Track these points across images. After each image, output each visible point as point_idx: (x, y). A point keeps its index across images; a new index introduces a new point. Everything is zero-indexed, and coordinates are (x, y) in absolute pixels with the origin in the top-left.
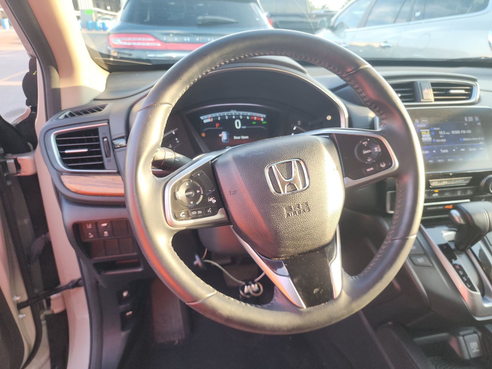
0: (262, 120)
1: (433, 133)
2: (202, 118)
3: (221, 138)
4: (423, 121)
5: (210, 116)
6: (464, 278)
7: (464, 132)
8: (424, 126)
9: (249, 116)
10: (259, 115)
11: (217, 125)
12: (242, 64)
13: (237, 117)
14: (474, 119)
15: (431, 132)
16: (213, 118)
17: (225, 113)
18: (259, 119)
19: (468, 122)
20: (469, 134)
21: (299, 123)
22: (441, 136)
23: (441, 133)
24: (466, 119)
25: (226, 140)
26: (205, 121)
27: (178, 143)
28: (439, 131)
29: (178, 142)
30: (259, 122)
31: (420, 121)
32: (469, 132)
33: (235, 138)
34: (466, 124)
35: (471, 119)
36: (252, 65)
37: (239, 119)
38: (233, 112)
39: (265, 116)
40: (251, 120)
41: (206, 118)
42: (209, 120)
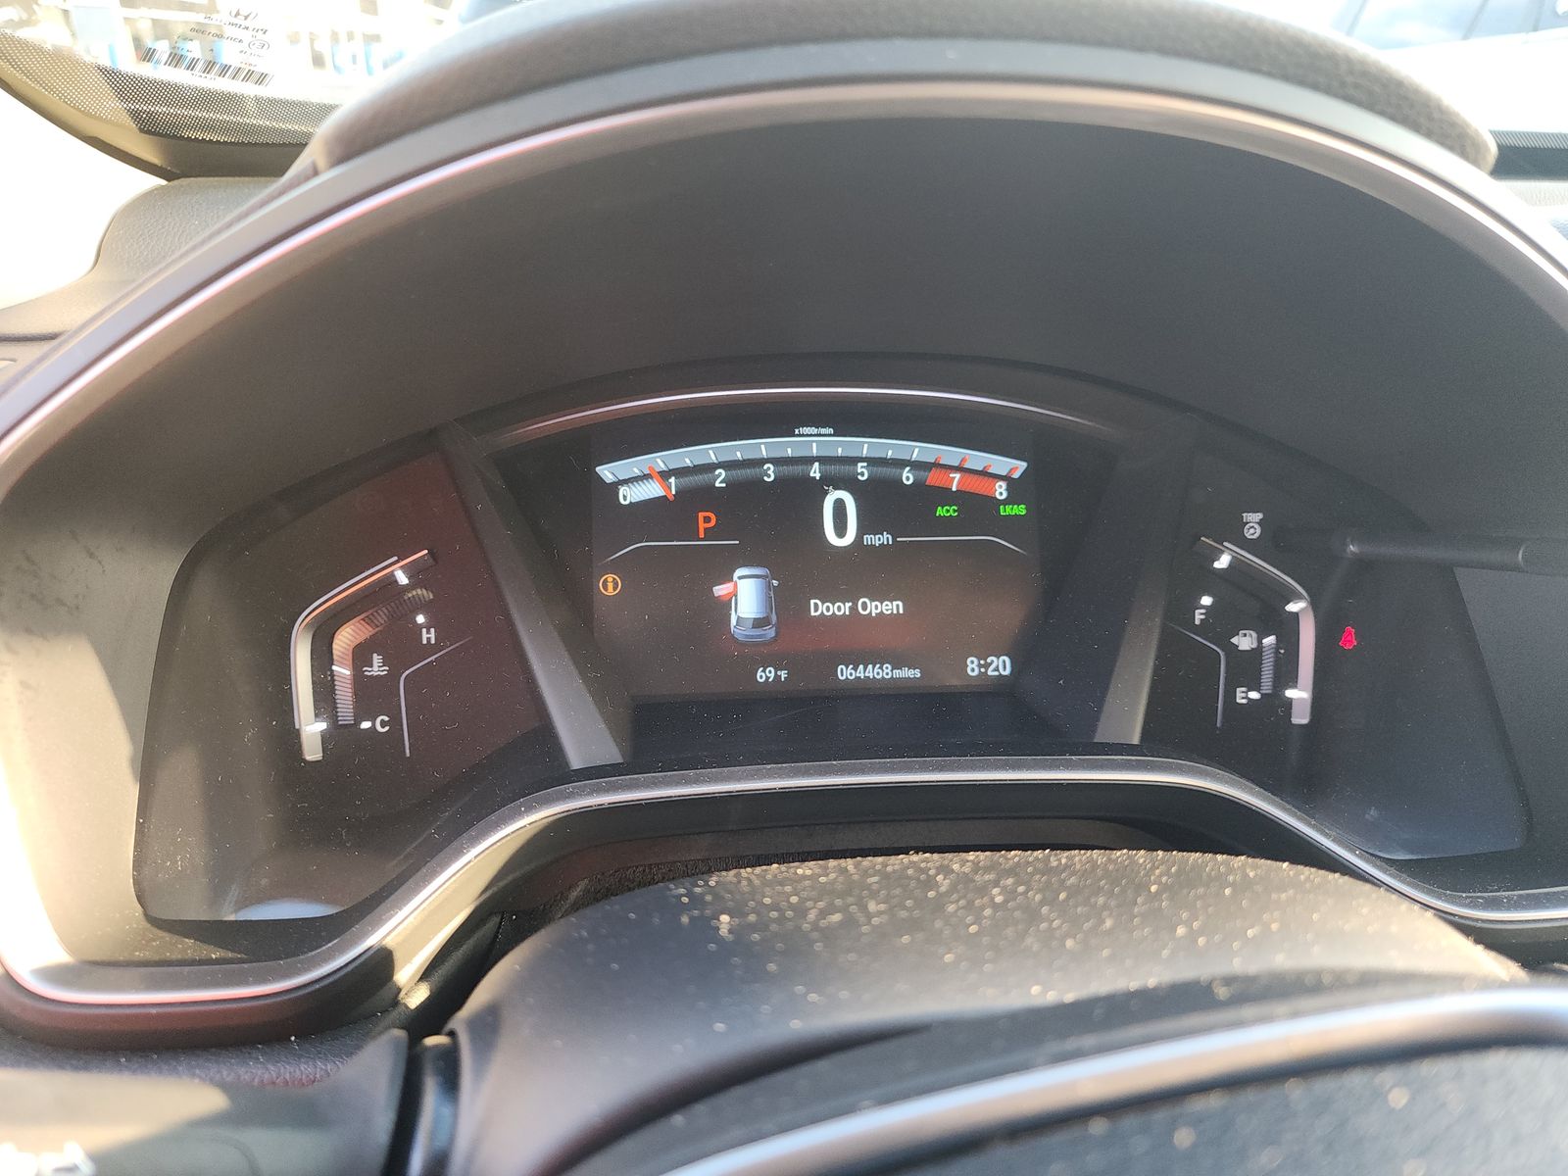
0: (1001, 491)
2: (607, 472)
3: (725, 606)
5: (660, 460)
9: (871, 461)
10: (977, 459)
11: (706, 520)
12: (899, 44)
13: (833, 469)
16: (679, 472)
17: (763, 447)
18: (977, 486)
21: (1253, 524)
25: (758, 623)
26: (629, 495)
27: (430, 649)
29: (428, 636)
30: (977, 508)
33: (819, 608)
36: (993, 67)
37: (850, 484)
38: (814, 442)
39: (1019, 467)
40: (928, 495)
41: (637, 472)
42: (652, 490)
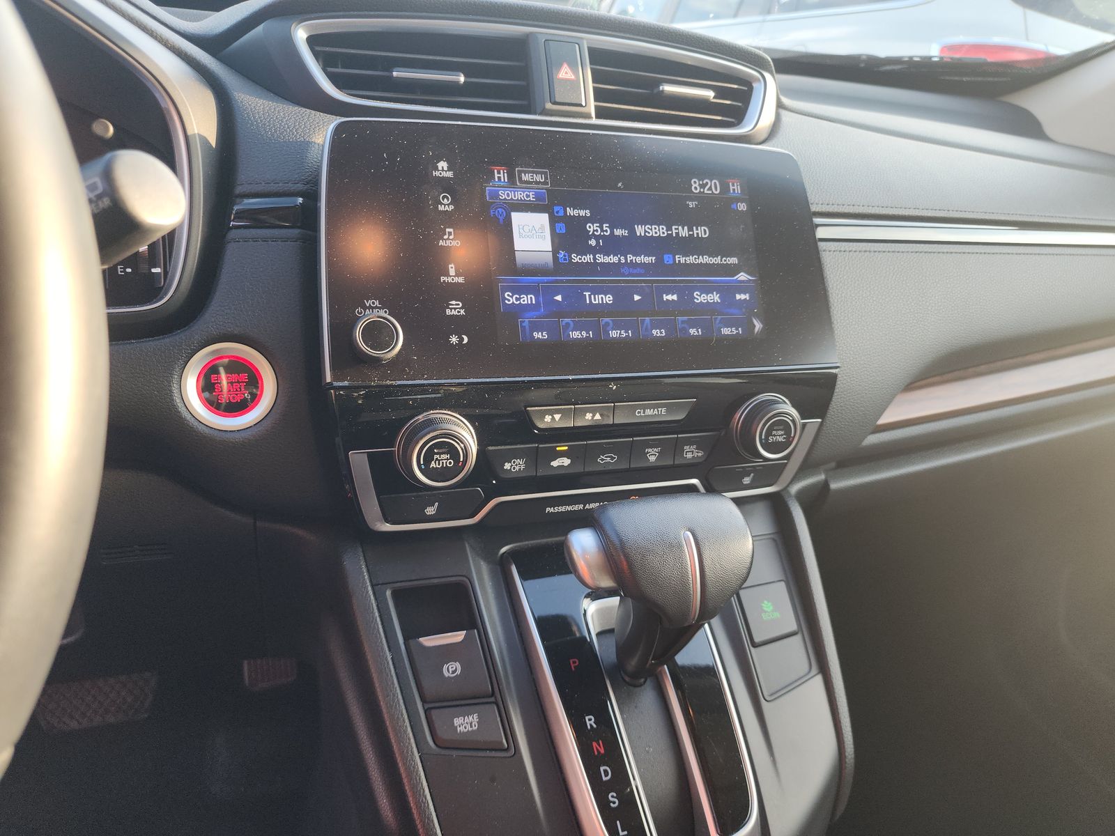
1: (561, 229)
4: (525, 177)
6: (612, 797)
7: (684, 232)
8: (530, 196)
14: (725, 188)
15: (553, 221)
19: (701, 198)
20: (699, 239)
22: (593, 242)
23: (591, 228)
24: (695, 185)
28: (586, 220)
31: (511, 176)
32: (702, 232)
34: (692, 204)
35: (713, 187)
